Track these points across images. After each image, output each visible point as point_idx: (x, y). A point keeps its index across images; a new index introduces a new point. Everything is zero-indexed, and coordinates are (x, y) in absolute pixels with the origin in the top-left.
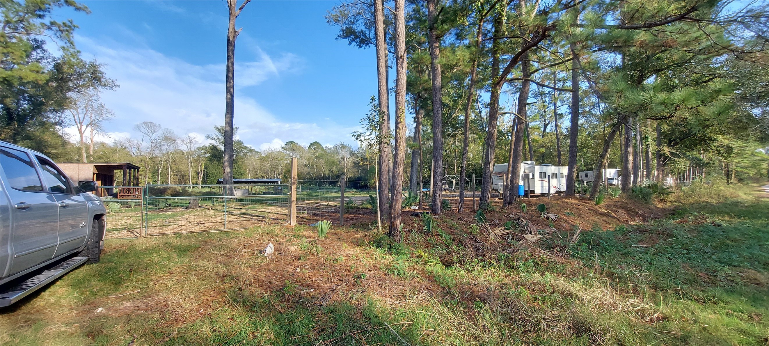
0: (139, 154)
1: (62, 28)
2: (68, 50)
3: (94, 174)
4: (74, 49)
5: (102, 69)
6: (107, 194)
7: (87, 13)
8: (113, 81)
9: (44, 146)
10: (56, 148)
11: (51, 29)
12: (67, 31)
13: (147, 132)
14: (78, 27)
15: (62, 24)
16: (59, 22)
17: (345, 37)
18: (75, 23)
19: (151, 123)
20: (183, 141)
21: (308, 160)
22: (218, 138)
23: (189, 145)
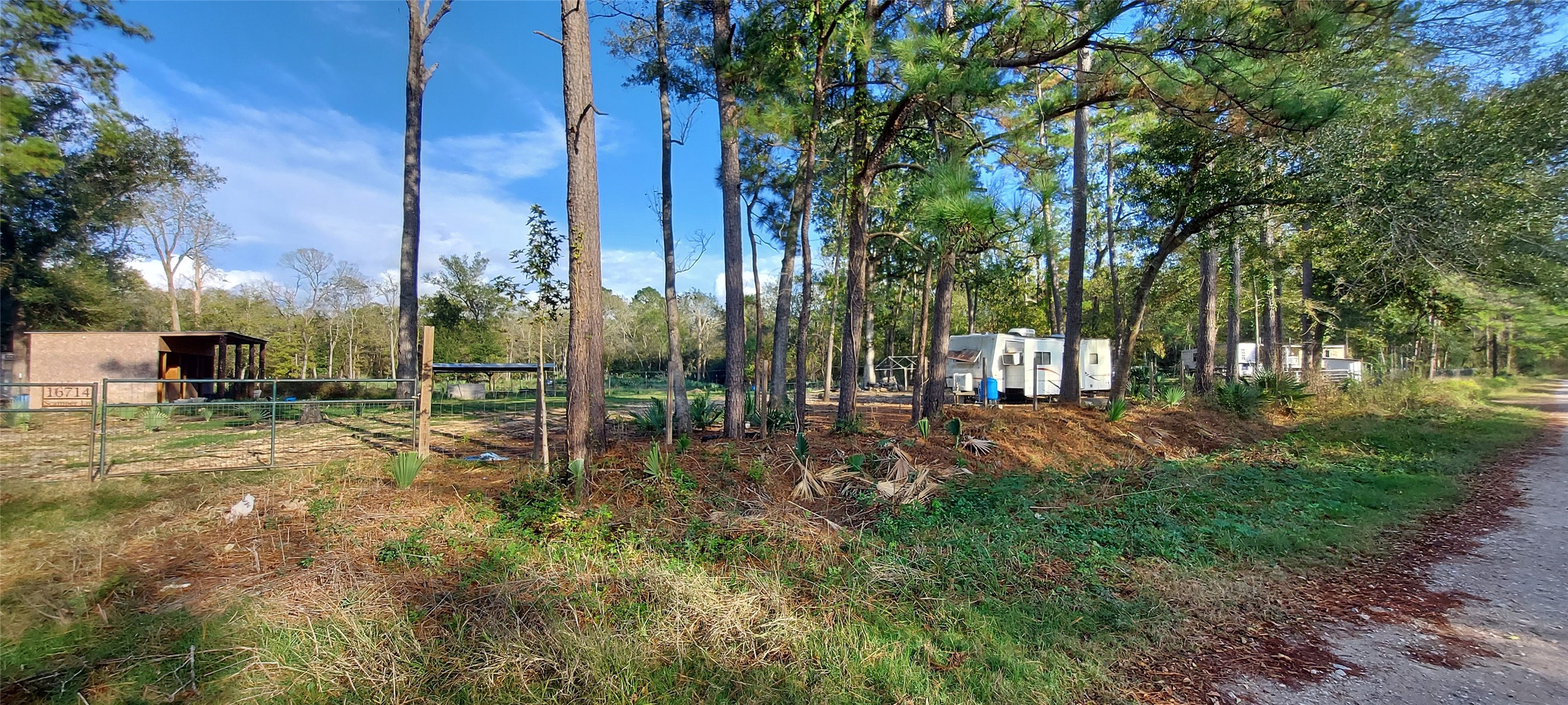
0: (291, 312)
1: (93, 70)
2: (103, 112)
3: (161, 353)
4: (117, 109)
5: (189, 148)
6: (196, 393)
7: (145, 39)
8: (211, 171)
9: (72, 299)
10: (97, 303)
11: (72, 71)
12: (103, 74)
13: (305, 269)
14: (124, 69)
15: (92, 62)
16: (86, 56)
17: (649, 80)
18: (120, 61)
19: (313, 250)
20: (379, 287)
21: (631, 324)
22: (446, 281)
23: (390, 295)
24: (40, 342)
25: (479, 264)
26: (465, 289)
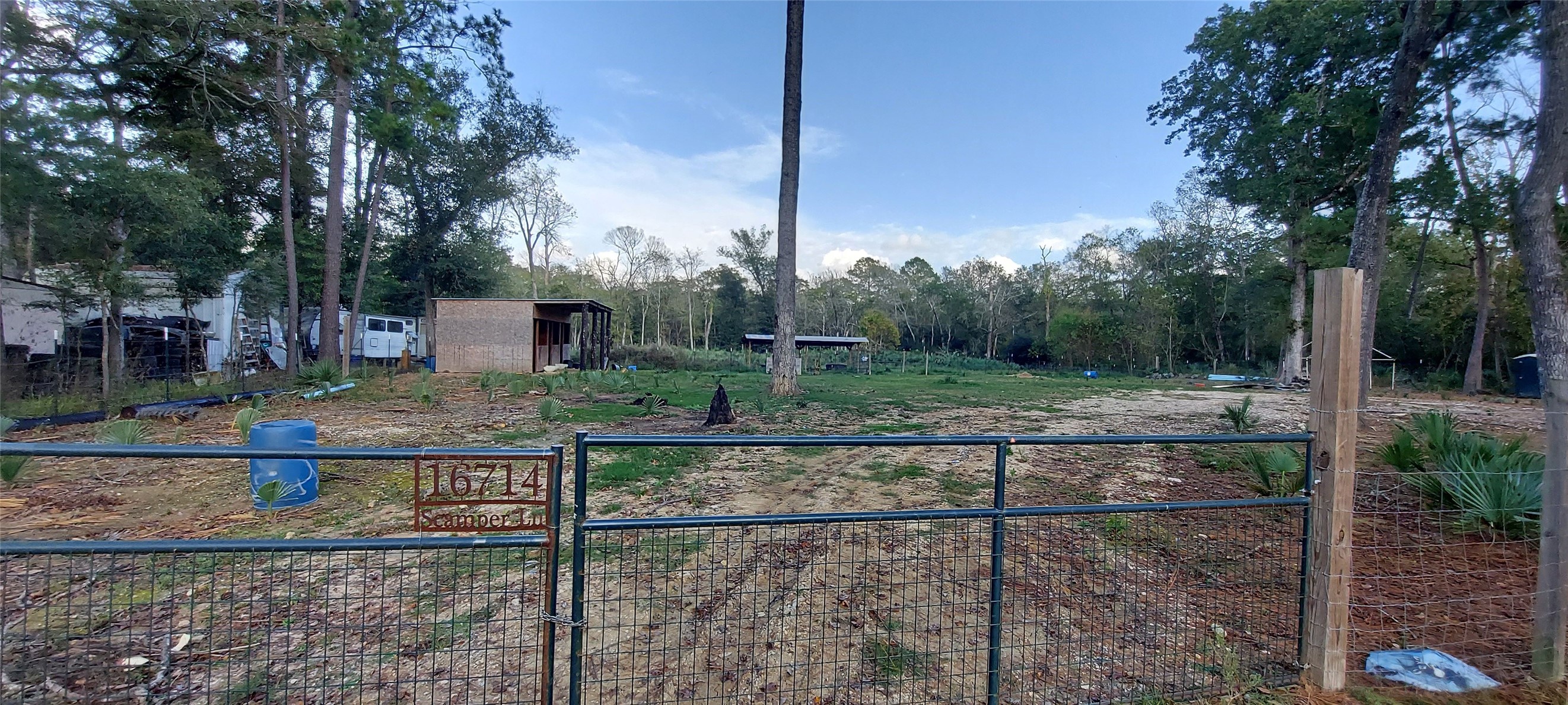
0: (613, 284)
1: (482, 31)
2: (494, 73)
3: (535, 320)
4: (503, 69)
5: (552, 119)
8: (568, 141)
11: (466, 34)
12: (492, 34)
13: (623, 245)
14: (510, 25)
15: (482, 21)
16: (477, 18)
18: (504, 18)
19: (628, 227)
20: (678, 260)
21: (902, 297)
22: (738, 254)
23: (688, 267)
24: (443, 308)
25: (764, 236)
26: (753, 261)
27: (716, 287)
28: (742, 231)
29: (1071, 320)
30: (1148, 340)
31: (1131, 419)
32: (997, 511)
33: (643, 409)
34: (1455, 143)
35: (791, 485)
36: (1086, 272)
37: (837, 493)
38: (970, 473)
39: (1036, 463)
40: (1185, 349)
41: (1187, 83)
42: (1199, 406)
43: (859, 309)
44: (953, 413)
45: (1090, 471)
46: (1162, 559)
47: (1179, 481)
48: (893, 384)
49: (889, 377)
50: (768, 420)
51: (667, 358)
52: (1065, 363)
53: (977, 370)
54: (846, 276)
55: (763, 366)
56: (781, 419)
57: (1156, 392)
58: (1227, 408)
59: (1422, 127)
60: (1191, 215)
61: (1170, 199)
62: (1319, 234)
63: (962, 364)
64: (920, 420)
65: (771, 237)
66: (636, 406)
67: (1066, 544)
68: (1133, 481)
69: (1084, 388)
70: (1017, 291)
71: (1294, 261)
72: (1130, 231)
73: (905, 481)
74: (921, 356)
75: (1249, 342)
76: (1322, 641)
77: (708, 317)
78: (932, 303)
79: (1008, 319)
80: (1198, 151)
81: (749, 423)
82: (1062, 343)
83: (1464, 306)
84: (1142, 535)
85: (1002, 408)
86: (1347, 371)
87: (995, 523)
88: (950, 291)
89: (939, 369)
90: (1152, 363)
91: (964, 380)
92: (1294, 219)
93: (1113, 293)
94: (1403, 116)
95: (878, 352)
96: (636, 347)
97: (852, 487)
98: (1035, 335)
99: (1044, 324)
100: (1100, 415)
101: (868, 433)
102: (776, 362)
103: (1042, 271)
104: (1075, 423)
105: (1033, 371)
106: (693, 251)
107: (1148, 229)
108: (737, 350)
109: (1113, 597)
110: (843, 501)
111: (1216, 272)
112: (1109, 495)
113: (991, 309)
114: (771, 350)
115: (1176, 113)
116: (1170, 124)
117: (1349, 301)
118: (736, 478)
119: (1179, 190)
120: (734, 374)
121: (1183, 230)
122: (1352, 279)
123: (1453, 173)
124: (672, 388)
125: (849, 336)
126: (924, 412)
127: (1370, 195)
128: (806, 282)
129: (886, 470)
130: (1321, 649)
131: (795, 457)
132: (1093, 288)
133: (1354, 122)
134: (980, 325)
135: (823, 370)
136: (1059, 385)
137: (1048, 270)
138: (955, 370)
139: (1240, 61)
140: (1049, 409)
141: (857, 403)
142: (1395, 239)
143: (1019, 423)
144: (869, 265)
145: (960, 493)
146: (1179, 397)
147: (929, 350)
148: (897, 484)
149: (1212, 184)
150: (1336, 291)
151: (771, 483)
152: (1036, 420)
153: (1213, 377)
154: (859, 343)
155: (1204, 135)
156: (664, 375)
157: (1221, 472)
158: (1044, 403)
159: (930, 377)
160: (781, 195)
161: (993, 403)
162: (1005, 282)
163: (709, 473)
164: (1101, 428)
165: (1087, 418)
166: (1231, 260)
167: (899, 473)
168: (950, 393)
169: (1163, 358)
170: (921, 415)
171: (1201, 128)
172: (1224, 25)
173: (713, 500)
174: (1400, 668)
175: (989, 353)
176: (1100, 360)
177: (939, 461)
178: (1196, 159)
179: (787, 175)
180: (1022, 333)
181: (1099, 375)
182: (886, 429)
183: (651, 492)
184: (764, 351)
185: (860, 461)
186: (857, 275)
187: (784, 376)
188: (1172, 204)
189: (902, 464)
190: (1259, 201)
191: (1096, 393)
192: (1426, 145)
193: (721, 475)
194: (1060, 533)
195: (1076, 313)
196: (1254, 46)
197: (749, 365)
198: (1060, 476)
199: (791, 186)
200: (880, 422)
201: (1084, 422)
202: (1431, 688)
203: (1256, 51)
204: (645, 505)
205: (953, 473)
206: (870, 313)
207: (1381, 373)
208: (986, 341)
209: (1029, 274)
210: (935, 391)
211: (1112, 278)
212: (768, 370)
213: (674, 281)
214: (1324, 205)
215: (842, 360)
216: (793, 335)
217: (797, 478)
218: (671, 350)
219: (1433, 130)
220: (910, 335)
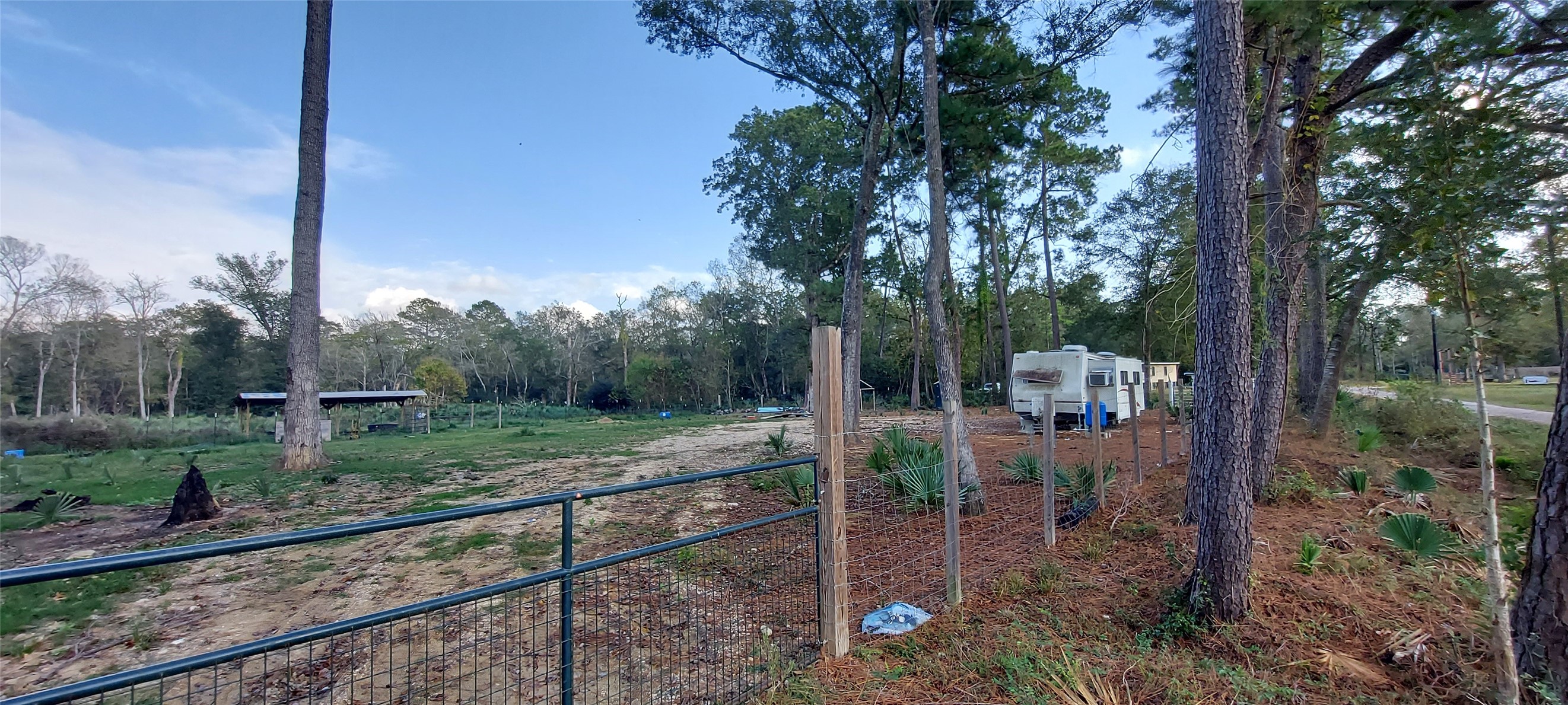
20: (120, 292)
21: (469, 343)
22: (228, 287)
23: (138, 304)
25: (273, 266)
26: (255, 298)
27: (190, 331)
28: (236, 257)
29: (647, 366)
30: (711, 381)
31: (699, 454)
32: (565, 571)
33: (33, 516)
34: (897, 235)
35: (311, 586)
36: (659, 319)
37: (379, 583)
38: (548, 530)
39: (615, 509)
40: (740, 388)
41: (731, 164)
42: (750, 436)
43: (412, 359)
44: (529, 468)
45: (664, 509)
46: (724, 578)
47: (736, 504)
48: (458, 442)
49: (453, 434)
50: (276, 506)
51: (92, 434)
52: (643, 406)
53: (557, 418)
54: (397, 319)
55: (270, 433)
56: (297, 502)
57: (719, 426)
58: (770, 437)
59: (879, 221)
60: (740, 274)
61: (724, 258)
62: (823, 294)
63: (540, 415)
64: (491, 481)
65: (284, 268)
66: (20, 513)
67: (644, 585)
68: (701, 513)
69: (659, 429)
70: (596, 337)
71: (809, 315)
72: (694, 284)
73: (471, 553)
74: (493, 408)
75: (785, 379)
76: (833, 619)
77: (175, 371)
78: (506, 349)
79: (588, 366)
80: (741, 221)
81: (244, 513)
82: (639, 387)
83: (908, 348)
84: (708, 560)
85: (583, 456)
86: (835, 404)
87: (563, 584)
88: (525, 337)
89: (513, 420)
90: (716, 401)
91: (541, 430)
92: (809, 281)
93: (683, 340)
94: (868, 214)
95: (440, 406)
96: (24, 421)
97: (400, 573)
98: (614, 380)
99: (622, 369)
100: (673, 454)
101: (424, 503)
102: (290, 428)
103: (619, 317)
104: (651, 464)
105: (614, 416)
106: (149, 280)
107: (708, 283)
108: (227, 414)
109: (683, 626)
110: (388, 593)
111: (760, 322)
112: (680, 528)
113: (570, 355)
114: (282, 412)
115: (725, 187)
116: (720, 196)
117: (834, 352)
118: (220, 593)
119: (730, 251)
120: (220, 447)
121: (736, 284)
122: (835, 335)
123: (896, 256)
124: (100, 477)
125: (401, 389)
126: (495, 471)
127: (852, 269)
128: (338, 325)
129: (446, 544)
130: (833, 625)
131: (319, 549)
132: (665, 334)
133: (841, 212)
134: (558, 373)
135: (364, 432)
136: (638, 428)
137: (624, 316)
138: (533, 421)
139: (767, 153)
140: (629, 453)
141: (412, 469)
142: (869, 301)
143: (599, 470)
144: (427, 307)
145: (536, 554)
146: (736, 430)
147: (503, 403)
148: (461, 558)
149: (753, 249)
150: (825, 342)
151: (279, 590)
152: (616, 465)
153: (761, 410)
154: (413, 397)
155: (745, 208)
156: (85, 460)
157: (768, 491)
158: (624, 446)
159: (504, 431)
160: (297, 218)
161: (573, 453)
162: (583, 328)
163: (169, 596)
164: (674, 465)
165: (662, 458)
166: (769, 312)
167: (463, 546)
168: (527, 446)
169: (723, 395)
170: (492, 474)
171: (743, 203)
172: (757, 123)
173: (177, 633)
174: (880, 623)
175: (569, 400)
176: (673, 401)
177: (513, 525)
178: (739, 228)
179: (306, 194)
180: (602, 378)
181: (673, 415)
182: (447, 496)
183: (48, 645)
184: (271, 414)
185: (414, 538)
186: (410, 318)
187: (303, 445)
188: (726, 262)
189: (468, 533)
190: (785, 266)
191: (670, 432)
192: (882, 235)
193: (191, 593)
194: (638, 575)
195: (652, 358)
196: (777, 144)
197: (247, 433)
198: (638, 517)
199: (312, 210)
200: (441, 489)
201: (660, 462)
202: (898, 632)
203: (778, 148)
204: (32, 669)
205: (529, 534)
206: (428, 362)
207: (867, 399)
208: (566, 389)
209: (607, 321)
210: (509, 446)
211: (681, 325)
212: (278, 438)
213: (111, 323)
214: (827, 272)
215: (391, 418)
216: (316, 392)
217: (319, 576)
218: (102, 421)
219: (885, 225)
220: (480, 386)
